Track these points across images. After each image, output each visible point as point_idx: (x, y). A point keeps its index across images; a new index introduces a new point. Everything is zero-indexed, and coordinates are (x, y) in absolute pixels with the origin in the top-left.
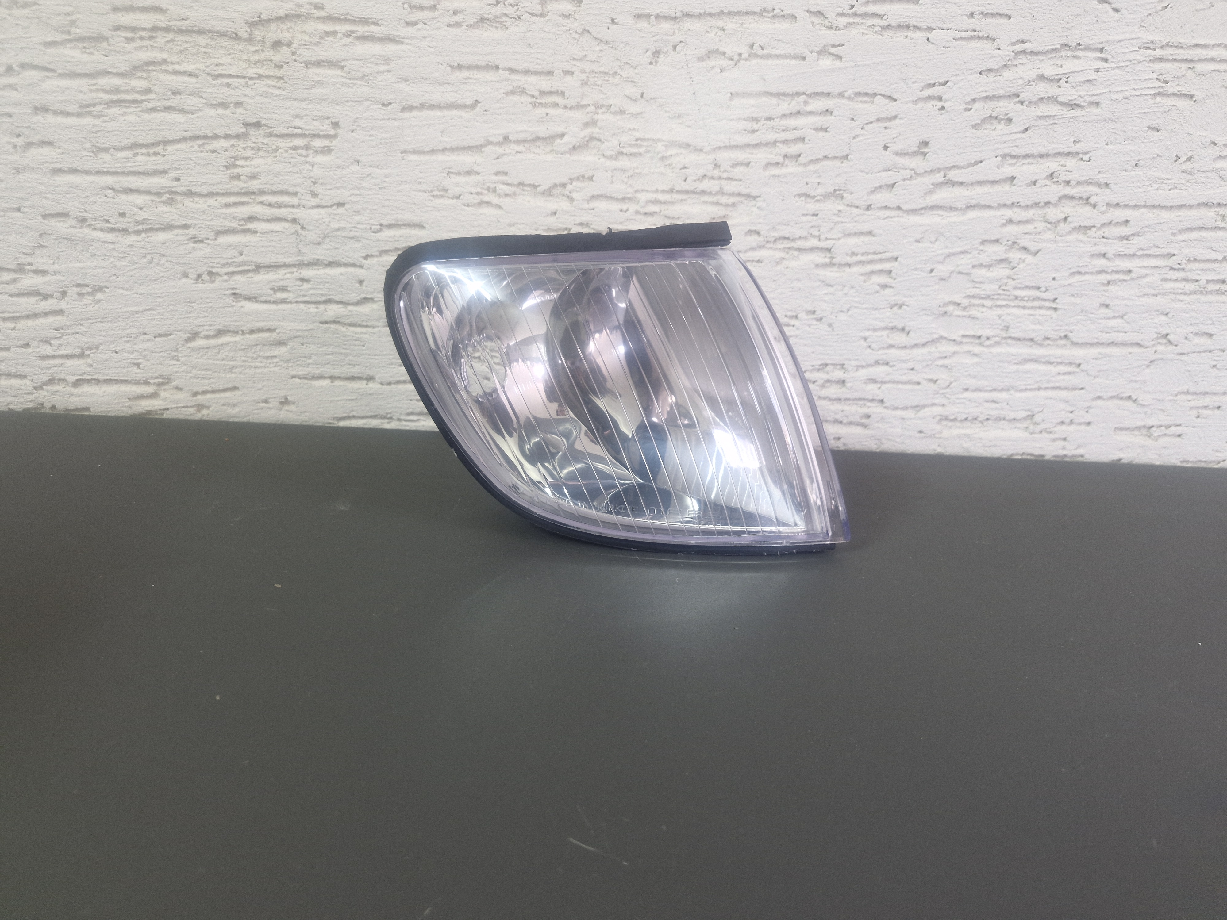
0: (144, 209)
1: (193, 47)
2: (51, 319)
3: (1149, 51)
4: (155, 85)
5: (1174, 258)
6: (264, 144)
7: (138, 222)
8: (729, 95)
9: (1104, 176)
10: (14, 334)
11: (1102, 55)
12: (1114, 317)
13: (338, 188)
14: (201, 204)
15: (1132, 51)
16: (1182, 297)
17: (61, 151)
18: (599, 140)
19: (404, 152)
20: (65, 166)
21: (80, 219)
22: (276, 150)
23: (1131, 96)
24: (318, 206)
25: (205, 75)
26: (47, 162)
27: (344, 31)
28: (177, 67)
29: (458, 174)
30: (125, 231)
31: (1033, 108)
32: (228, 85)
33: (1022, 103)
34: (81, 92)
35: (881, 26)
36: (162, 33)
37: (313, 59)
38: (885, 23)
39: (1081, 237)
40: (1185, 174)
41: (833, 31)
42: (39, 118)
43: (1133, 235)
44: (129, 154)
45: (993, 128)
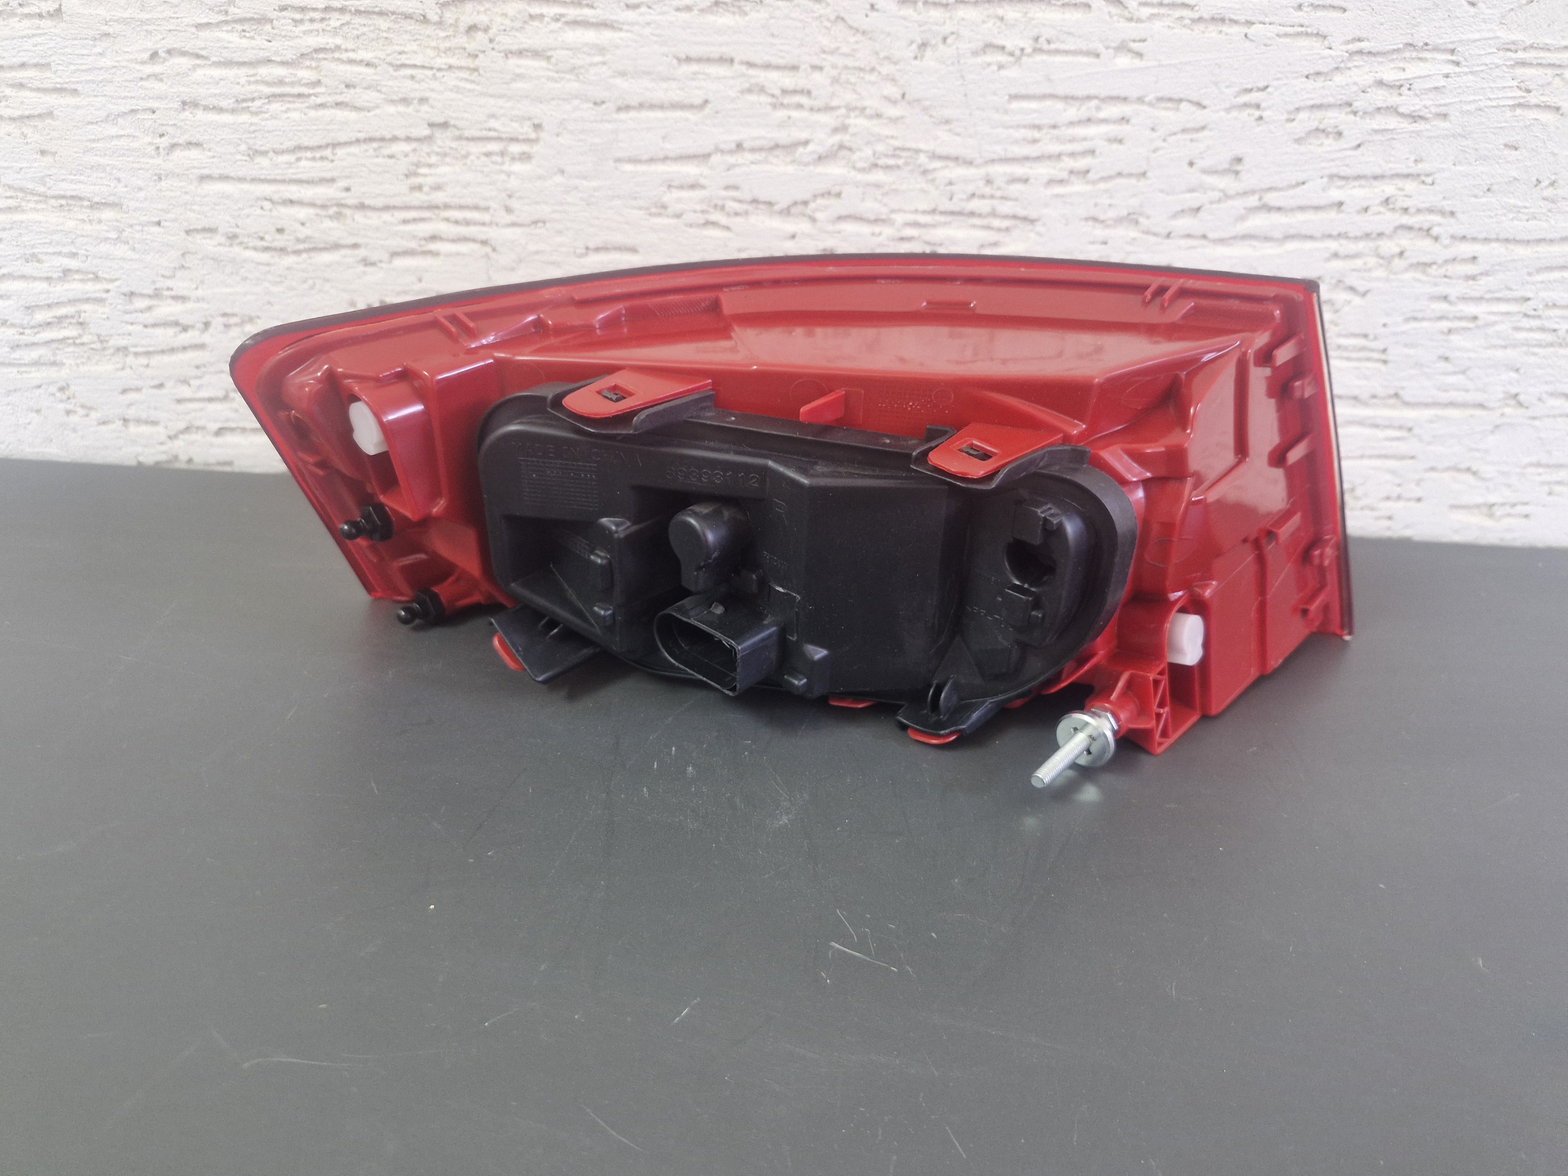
0: (308, 225)
1: (373, 31)
2: (190, 355)
3: (1510, 54)
4: (326, 76)
5: (1530, 303)
6: (451, 148)
7: (298, 240)
8: (1007, 97)
9: (1449, 202)
10: (149, 372)
11: (1454, 58)
12: (1455, 373)
13: (537, 203)
14: (374, 219)
15: (1490, 54)
16: (1536, 350)
17: (211, 154)
18: (850, 149)
19: (618, 160)
20: (216, 172)
21: (230, 235)
22: (466, 156)
23: (1486, 107)
24: (514, 224)
25: (385, 66)
26: (194, 168)
27: (552, 14)
28: (352, 55)
29: (681, 187)
30: (282, 250)
31: (1368, 121)
32: (412, 77)
33: (1355, 113)
34: (238, 83)
35: (1190, 19)
36: (336, 15)
37: (514, 48)
38: (1196, 15)
39: (1418, 275)
40: (1546, 202)
41: (1133, 24)
42: (187, 114)
43: (1481, 274)
44: (291, 158)
45: (1319, 143)
